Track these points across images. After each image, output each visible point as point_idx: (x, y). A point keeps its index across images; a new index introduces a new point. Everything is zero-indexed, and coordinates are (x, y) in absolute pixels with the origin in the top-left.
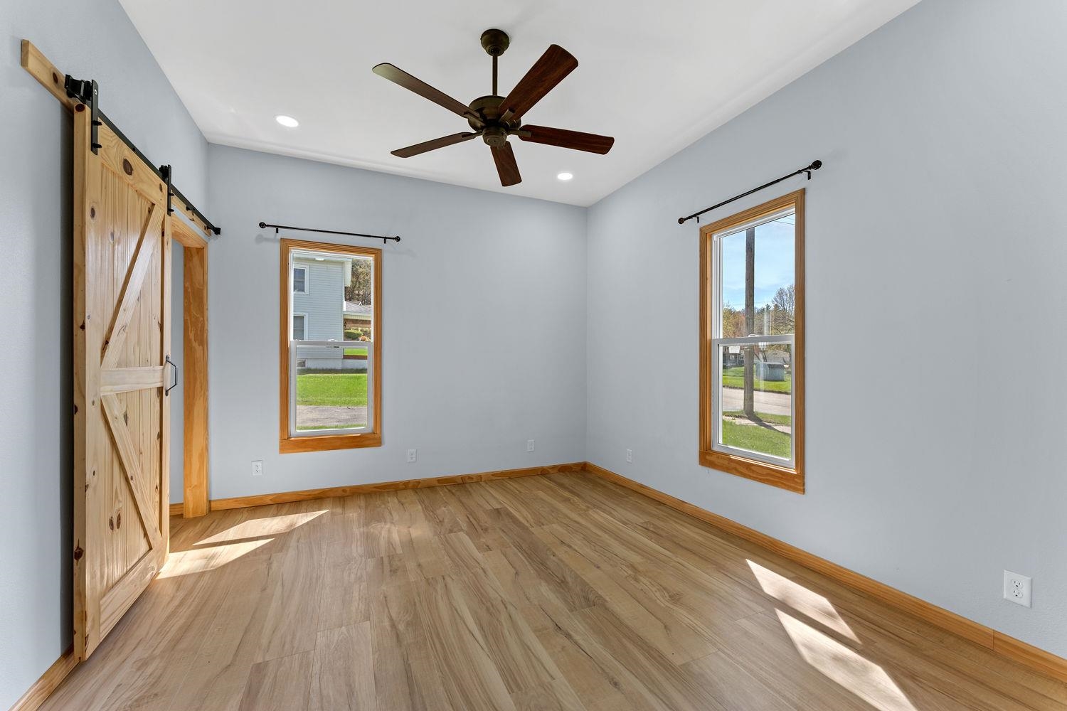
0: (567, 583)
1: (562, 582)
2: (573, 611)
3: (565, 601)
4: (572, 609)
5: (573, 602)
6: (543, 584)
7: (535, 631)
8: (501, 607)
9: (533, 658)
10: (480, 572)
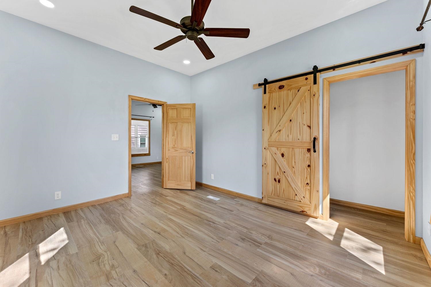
0: (156, 254)
1: (158, 254)
2: (153, 240)
3: (157, 244)
4: (153, 242)
5: (153, 244)
6: (168, 251)
7: (167, 231)
8: (183, 235)
9: (166, 225)
10: (204, 249)
